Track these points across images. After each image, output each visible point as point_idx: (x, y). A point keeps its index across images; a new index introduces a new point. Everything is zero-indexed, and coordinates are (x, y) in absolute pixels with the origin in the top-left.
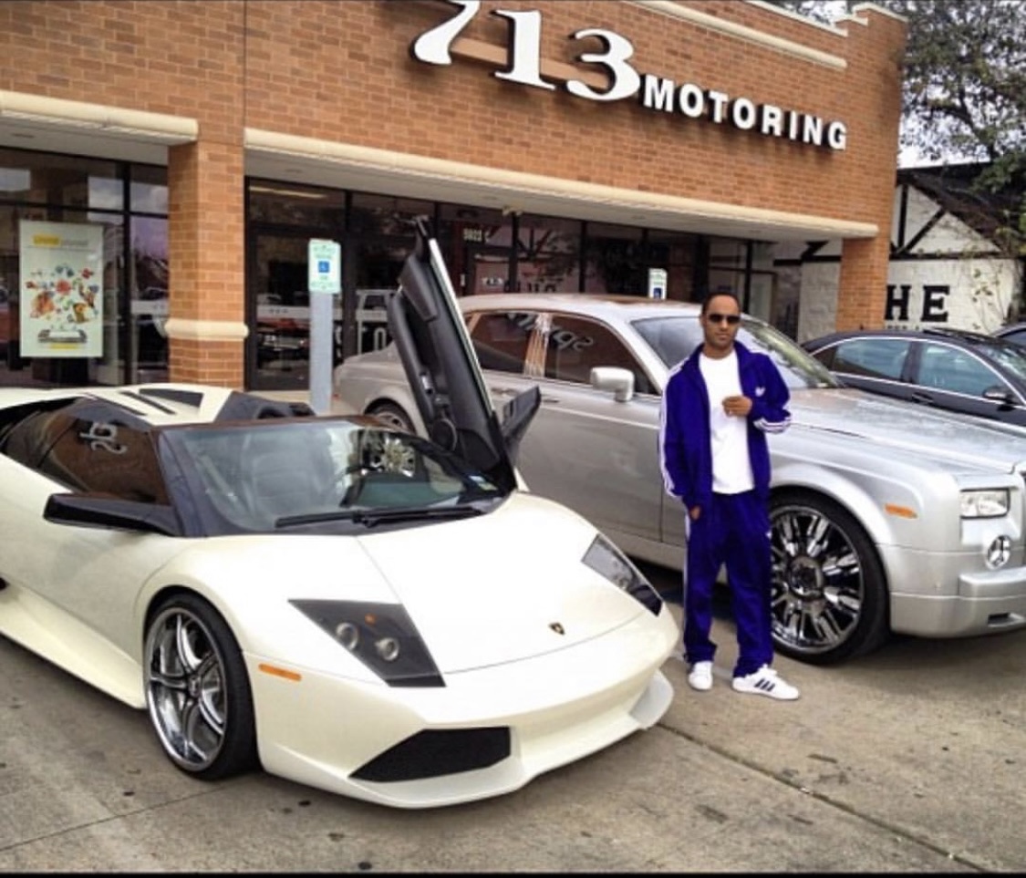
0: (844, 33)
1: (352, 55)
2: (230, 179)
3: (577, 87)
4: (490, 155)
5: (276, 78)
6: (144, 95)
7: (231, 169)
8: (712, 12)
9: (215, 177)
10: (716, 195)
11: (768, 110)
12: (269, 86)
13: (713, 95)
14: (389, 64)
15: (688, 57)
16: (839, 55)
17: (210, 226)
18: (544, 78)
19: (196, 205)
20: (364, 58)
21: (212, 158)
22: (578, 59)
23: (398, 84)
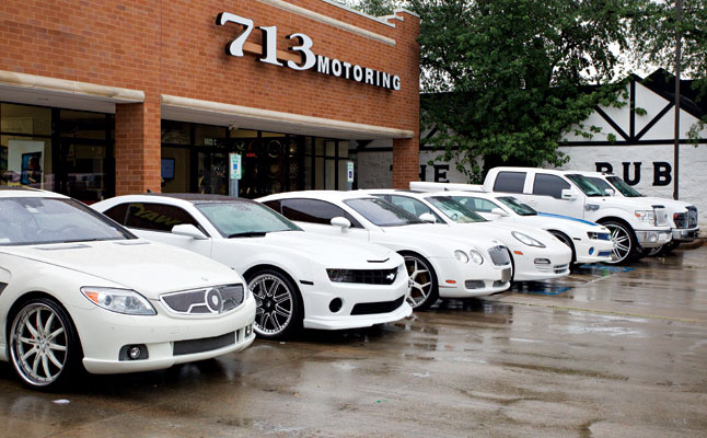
0: (393, 25)
1: (200, 53)
2: (156, 122)
3: (292, 64)
4: (253, 101)
5: (173, 68)
6: (125, 80)
7: (156, 116)
8: (339, 19)
9: (150, 121)
10: (345, 118)
11: (368, 70)
12: (170, 72)
13: (345, 64)
14: (214, 57)
15: (330, 43)
16: (392, 38)
17: (149, 147)
18: (279, 60)
19: (143, 135)
20: (204, 54)
21: (150, 110)
22: (291, 49)
23: (218, 67)
